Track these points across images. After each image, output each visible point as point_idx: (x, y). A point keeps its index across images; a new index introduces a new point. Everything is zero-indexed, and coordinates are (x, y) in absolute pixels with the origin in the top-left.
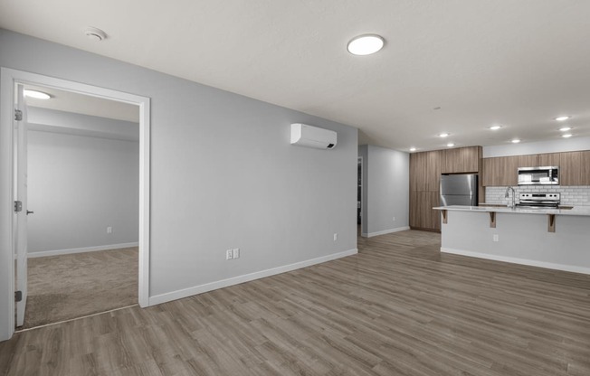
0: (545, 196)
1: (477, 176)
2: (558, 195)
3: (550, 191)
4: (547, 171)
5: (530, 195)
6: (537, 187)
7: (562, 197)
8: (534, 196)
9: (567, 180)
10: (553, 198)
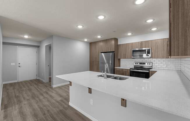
0: (145, 64)
1: (114, 53)
2: (151, 63)
3: (147, 61)
4: (145, 50)
5: (139, 63)
6: (142, 59)
7: (153, 64)
8: (140, 64)
9: (155, 55)
10: (149, 65)
